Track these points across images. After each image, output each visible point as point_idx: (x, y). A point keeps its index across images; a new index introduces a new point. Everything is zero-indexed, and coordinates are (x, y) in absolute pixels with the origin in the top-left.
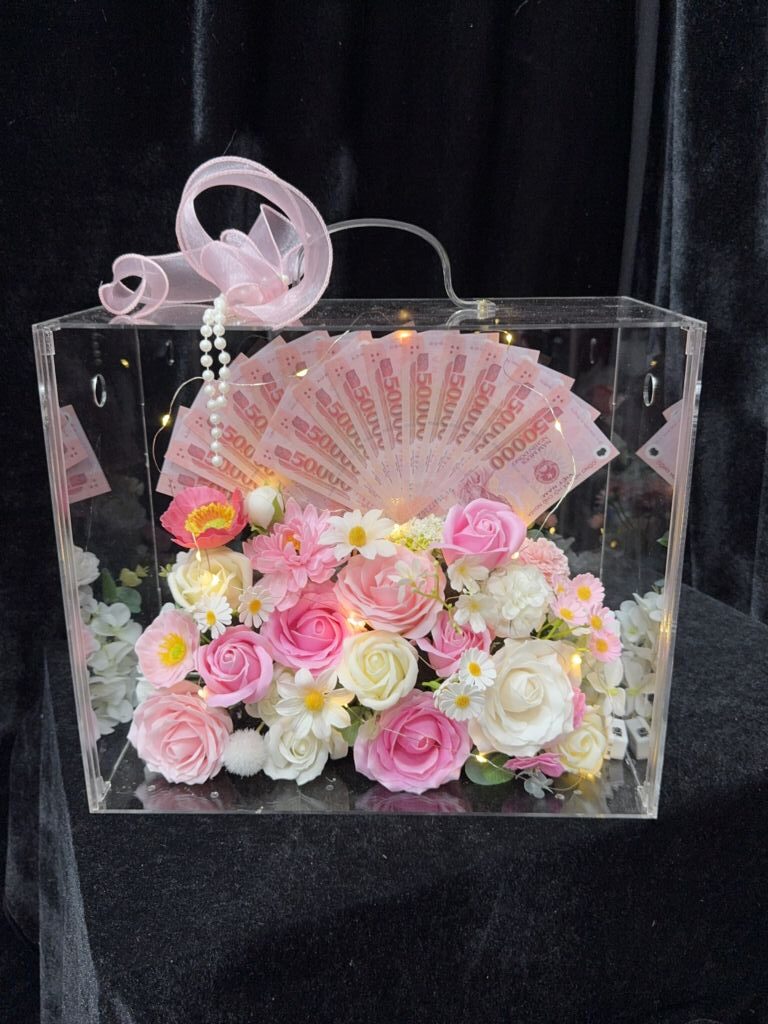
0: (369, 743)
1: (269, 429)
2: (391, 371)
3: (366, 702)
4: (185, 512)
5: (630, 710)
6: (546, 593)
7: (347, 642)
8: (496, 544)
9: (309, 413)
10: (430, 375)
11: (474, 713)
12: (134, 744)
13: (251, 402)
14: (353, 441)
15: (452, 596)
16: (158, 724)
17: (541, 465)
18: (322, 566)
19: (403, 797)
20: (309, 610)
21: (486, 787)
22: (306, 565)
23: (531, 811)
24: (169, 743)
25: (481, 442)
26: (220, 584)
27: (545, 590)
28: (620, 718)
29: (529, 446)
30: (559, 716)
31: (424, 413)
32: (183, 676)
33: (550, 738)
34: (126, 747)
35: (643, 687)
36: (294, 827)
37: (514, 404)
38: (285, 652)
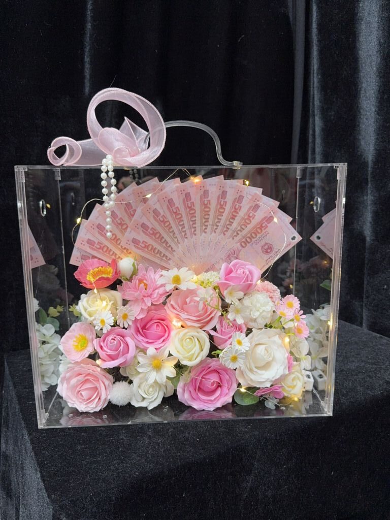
0: (185, 385)
1: (129, 229)
2: (191, 199)
3: (184, 362)
4: (86, 272)
5: (313, 367)
6: (272, 305)
7: (173, 333)
8: (247, 280)
9: (149, 221)
10: (210, 201)
11: (240, 364)
12: (60, 394)
13: (119, 217)
14: (171, 234)
15: (225, 307)
16: (74, 381)
17: (265, 245)
18: (159, 295)
19: (203, 413)
20: (151, 320)
21: (245, 406)
22: (150, 296)
23: (269, 415)
24: (80, 391)
25: (235, 234)
26: (107, 305)
27: (271, 304)
28: (308, 371)
29: (259, 235)
30: (281, 366)
31: (207, 220)
32: (87, 356)
33: (277, 377)
34: (56, 395)
35: (319, 355)
36: (149, 429)
37: (251, 215)
38: (141, 341)
